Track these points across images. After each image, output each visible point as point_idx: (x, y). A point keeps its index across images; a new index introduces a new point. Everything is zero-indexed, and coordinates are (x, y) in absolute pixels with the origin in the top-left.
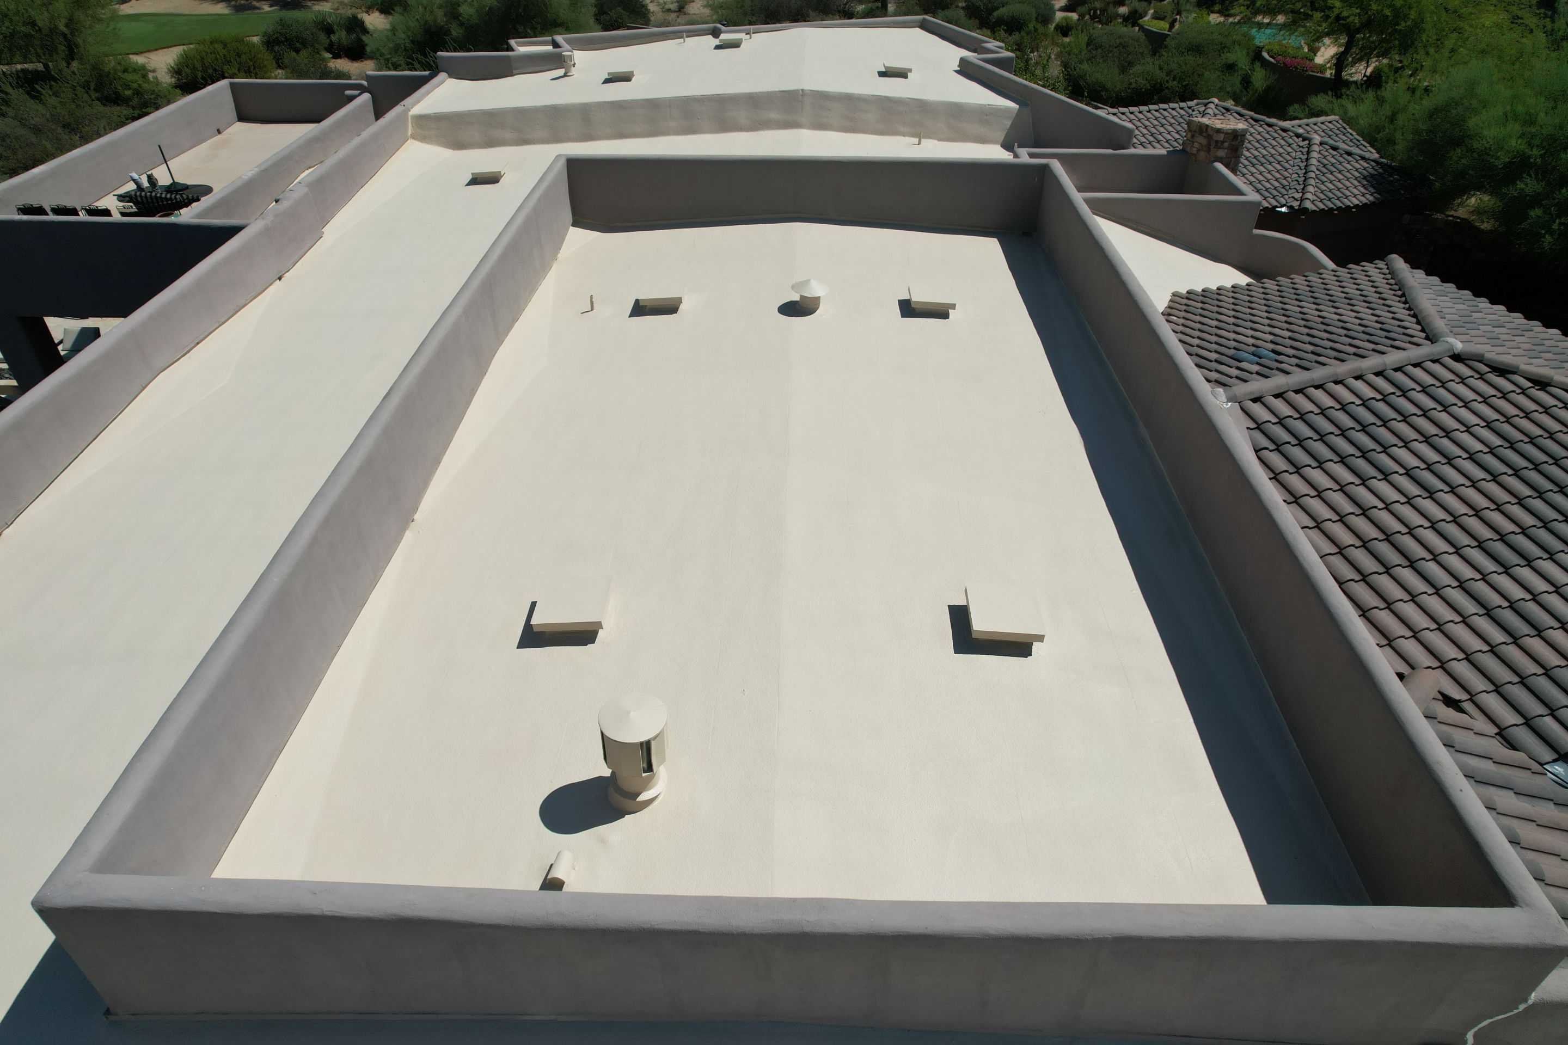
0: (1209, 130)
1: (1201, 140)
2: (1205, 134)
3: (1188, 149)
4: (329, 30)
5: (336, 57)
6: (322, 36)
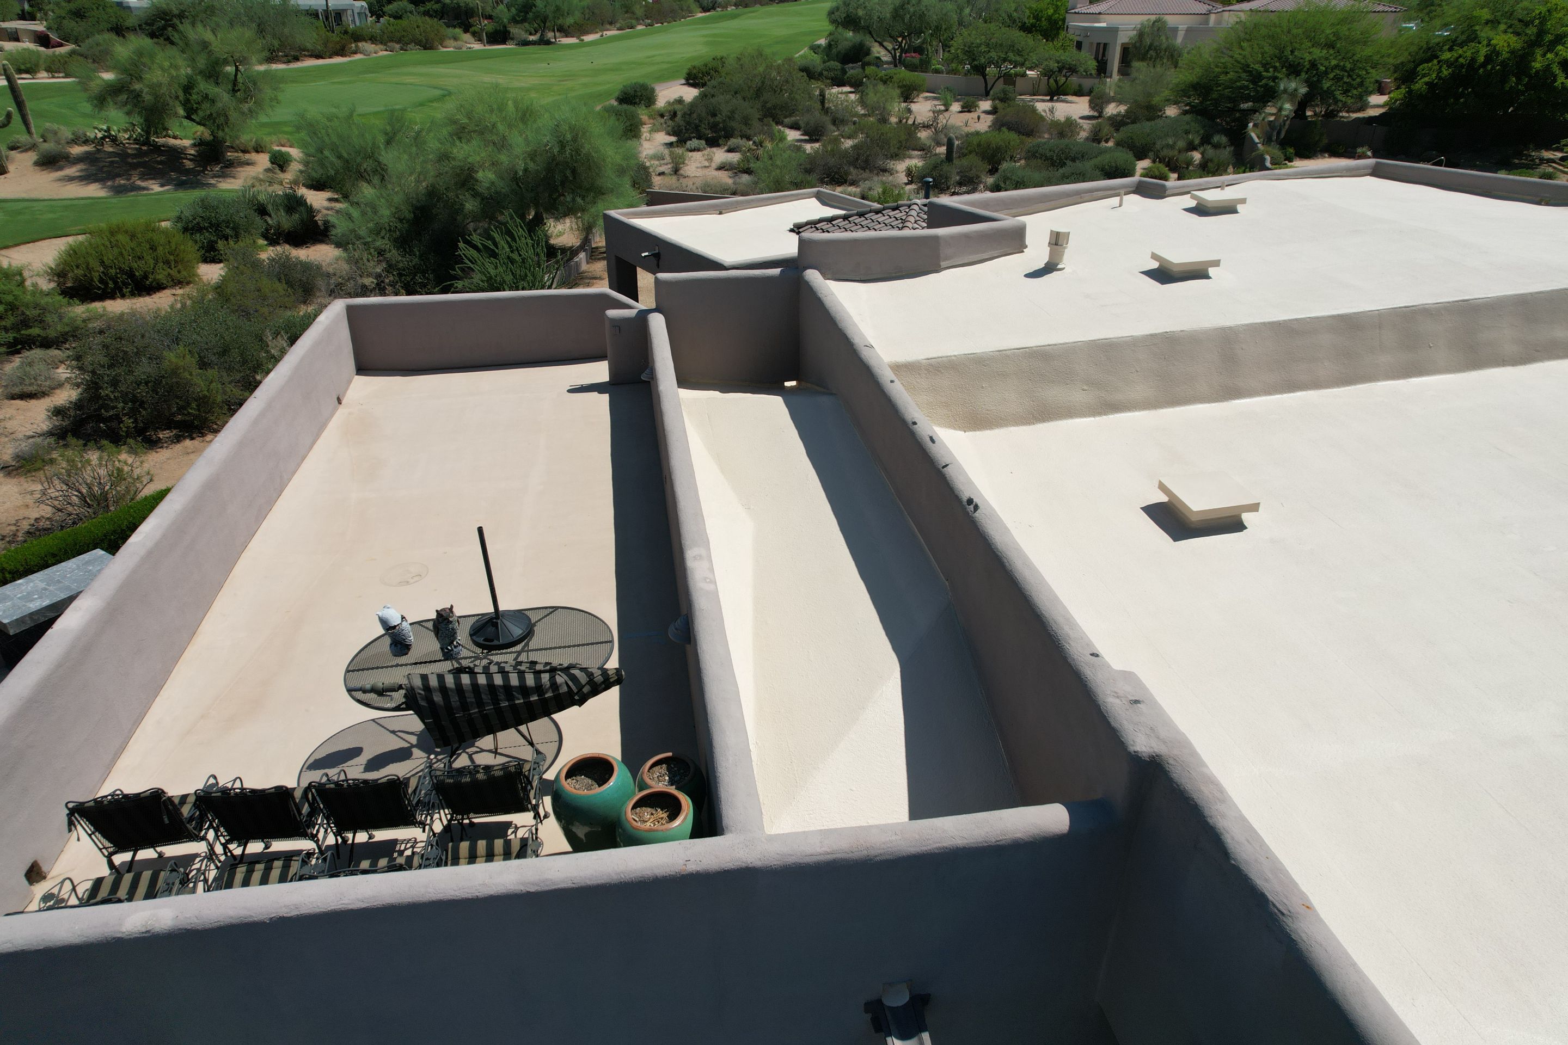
4: (262, 211)
5: (273, 242)
6: (258, 219)
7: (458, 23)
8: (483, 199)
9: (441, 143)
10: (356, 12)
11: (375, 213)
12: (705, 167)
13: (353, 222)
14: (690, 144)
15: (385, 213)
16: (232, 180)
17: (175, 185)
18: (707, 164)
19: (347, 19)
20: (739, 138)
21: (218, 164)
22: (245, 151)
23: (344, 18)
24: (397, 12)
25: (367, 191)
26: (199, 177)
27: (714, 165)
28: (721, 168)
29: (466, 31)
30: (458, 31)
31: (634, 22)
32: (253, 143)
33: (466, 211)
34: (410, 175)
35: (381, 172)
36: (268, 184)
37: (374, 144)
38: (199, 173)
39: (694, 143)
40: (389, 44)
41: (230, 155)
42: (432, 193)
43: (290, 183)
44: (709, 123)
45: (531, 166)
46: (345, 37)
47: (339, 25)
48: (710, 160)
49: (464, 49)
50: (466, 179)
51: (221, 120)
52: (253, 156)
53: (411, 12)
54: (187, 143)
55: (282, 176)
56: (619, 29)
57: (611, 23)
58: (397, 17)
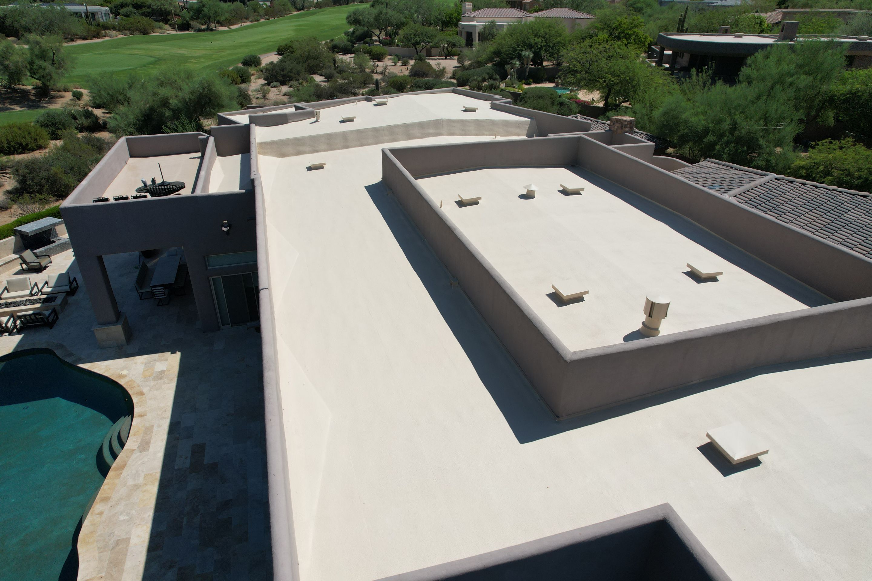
0: (621, 121)
1: (618, 125)
2: (619, 123)
3: (612, 129)
4: (74, 118)
5: (81, 132)
6: (73, 121)
7: (162, 19)
8: (173, 111)
9: (154, 88)
10: (103, 13)
11: (127, 117)
12: (278, 94)
13: (117, 121)
14: (272, 84)
15: (132, 118)
16: (55, 105)
17: (28, 107)
18: (279, 93)
19: (98, 17)
20: (295, 81)
21: (47, 97)
22: (59, 91)
23: (96, 17)
24: (126, 13)
25: (122, 109)
26: (38, 103)
27: (282, 94)
28: (285, 95)
29: (166, 23)
30: (161, 24)
31: (259, 18)
32: (63, 88)
33: (166, 115)
34: (141, 101)
35: (127, 100)
36: (73, 106)
37: (124, 88)
38: (38, 101)
39: (274, 84)
40: (123, 31)
41: (52, 93)
42: (152, 109)
43: (84, 105)
44: (281, 75)
45: (192, 97)
46: (99, 28)
47: (94, 20)
48: (280, 91)
49: (166, 34)
50: (165, 103)
51: (49, 77)
52: (64, 93)
53: (135, 13)
54: (30, 87)
55: (79, 102)
56: (250, 22)
57: (246, 18)
58: (127, 16)
